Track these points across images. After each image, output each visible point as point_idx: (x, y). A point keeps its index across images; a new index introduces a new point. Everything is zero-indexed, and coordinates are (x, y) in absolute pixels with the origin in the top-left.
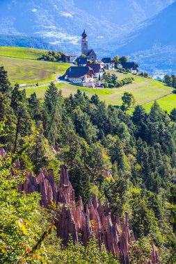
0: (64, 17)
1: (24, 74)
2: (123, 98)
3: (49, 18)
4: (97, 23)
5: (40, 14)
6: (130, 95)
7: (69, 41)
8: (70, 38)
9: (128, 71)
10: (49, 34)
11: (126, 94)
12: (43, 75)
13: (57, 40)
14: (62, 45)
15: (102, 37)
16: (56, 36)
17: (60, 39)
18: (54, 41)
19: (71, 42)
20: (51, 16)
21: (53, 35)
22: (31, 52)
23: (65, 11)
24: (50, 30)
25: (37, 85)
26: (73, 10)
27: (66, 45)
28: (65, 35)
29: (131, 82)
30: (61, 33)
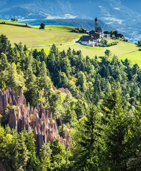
0: (115, 10)
1: (57, 39)
2: (105, 52)
3: (107, 11)
4: (133, 13)
5: (103, 9)
6: (109, 51)
7: (117, 22)
8: (118, 20)
9: (117, 39)
10: (107, 19)
11: (107, 50)
12: (68, 40)
13: (111, 21)
14: (114, 24)
15: (135, 20)
16: (110, 19)
17: (112, 21)
18: (109, 22)
19: (118, 23)
20: (108, 9)
21: (109, 19)
22: (67, 28)
23: (116, 7)
24: (107, 17)
25: (61, 45)
26: (120, 6)
27: (115, 24)
28: (115, 19)
29: (116, 44)
30: (113, 18)
